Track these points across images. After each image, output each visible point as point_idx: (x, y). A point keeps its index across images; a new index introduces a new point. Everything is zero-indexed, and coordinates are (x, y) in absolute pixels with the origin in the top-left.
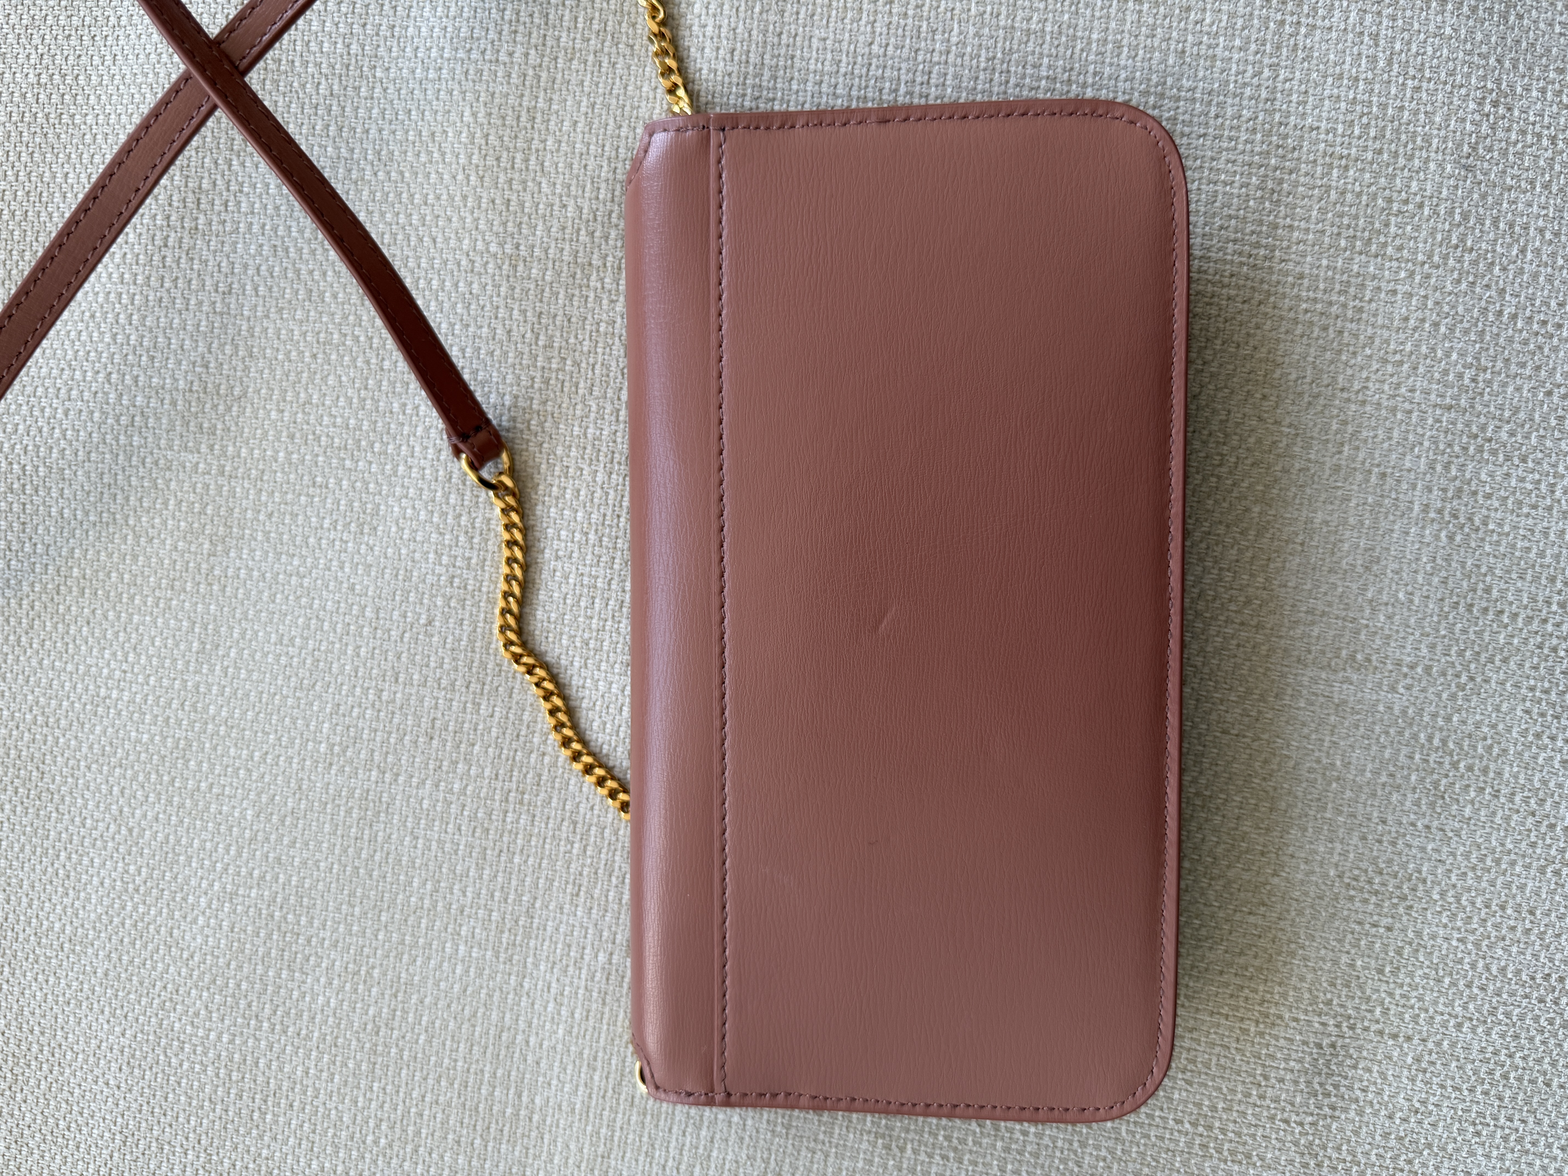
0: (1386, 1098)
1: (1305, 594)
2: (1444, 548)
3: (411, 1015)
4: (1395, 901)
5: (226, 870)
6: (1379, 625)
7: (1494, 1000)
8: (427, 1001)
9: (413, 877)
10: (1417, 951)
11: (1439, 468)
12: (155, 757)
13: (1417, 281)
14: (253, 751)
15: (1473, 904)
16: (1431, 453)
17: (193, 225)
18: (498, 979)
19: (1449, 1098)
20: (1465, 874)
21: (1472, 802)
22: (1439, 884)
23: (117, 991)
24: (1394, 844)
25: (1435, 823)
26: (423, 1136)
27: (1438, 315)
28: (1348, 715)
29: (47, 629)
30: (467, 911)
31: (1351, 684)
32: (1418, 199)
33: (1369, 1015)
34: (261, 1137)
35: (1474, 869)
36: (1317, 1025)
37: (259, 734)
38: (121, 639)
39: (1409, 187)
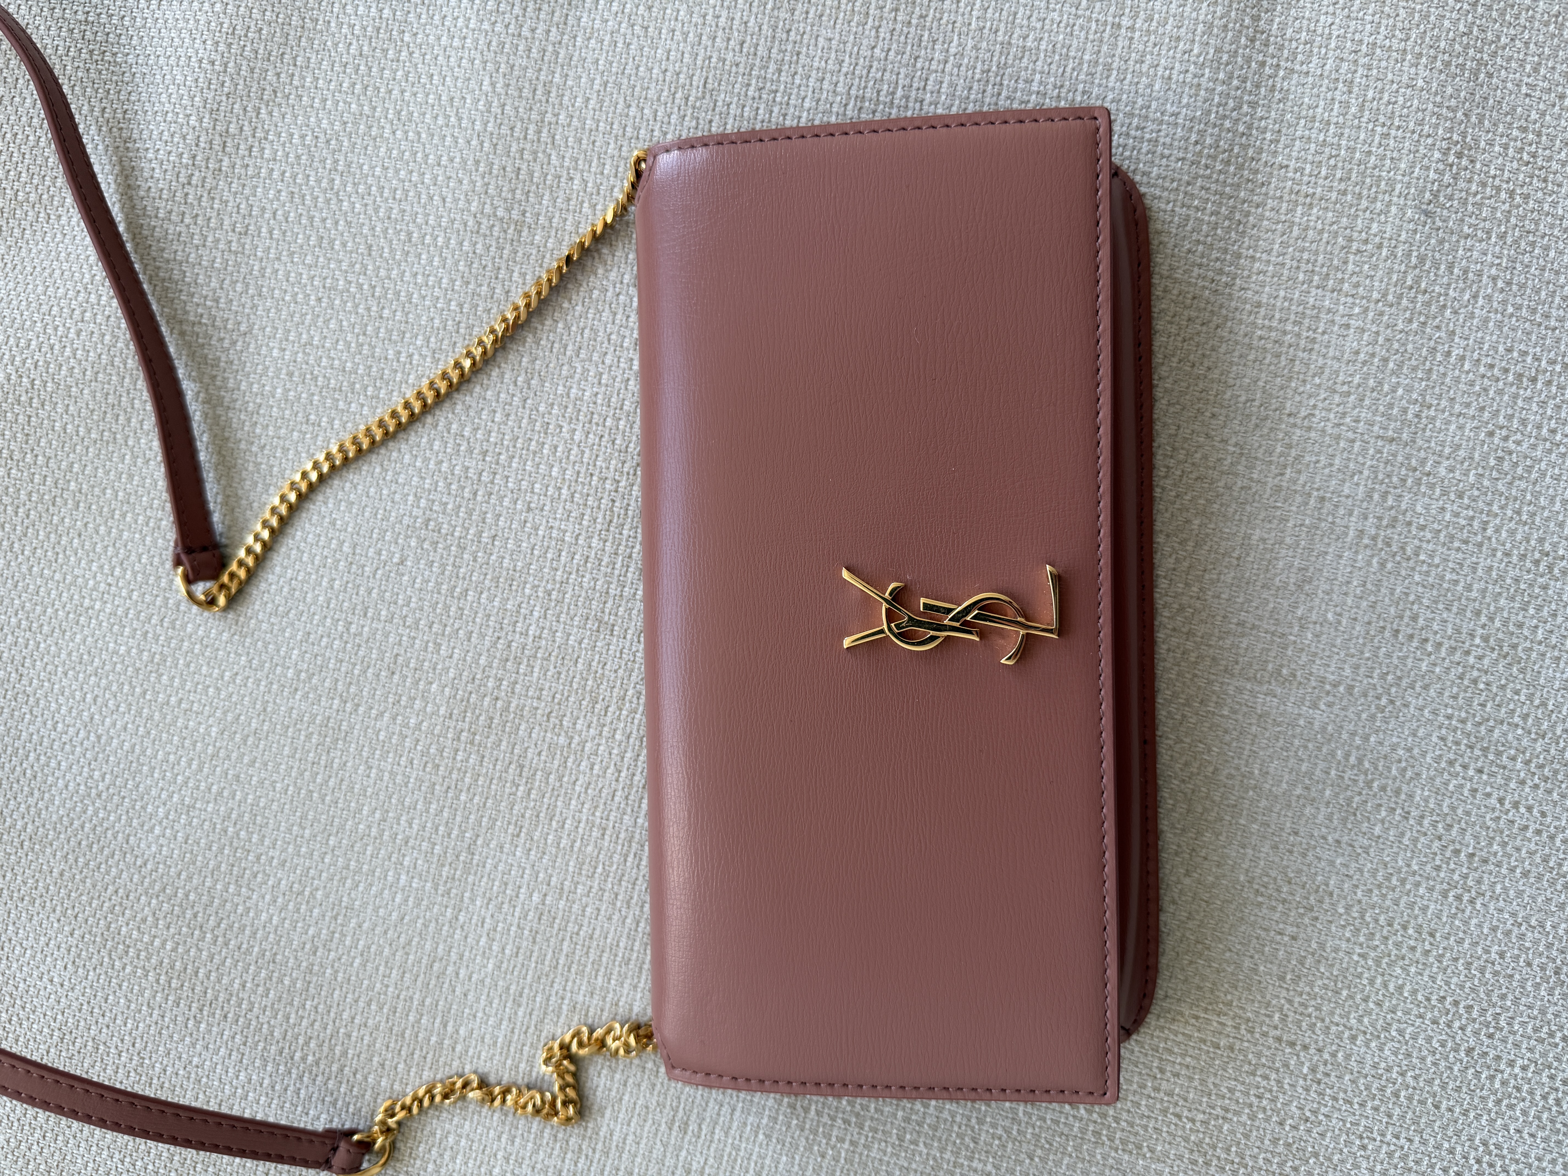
0: (1279, 1105)
1: (1237, 606)
2: (1374, 573)
3: (349, 938)
4: (1302, 911)
5: (186, 783)
6: (1307, 642)
7: (1389, 1016)
8: (366, 926)
9: (363, 805)
10: (1319, 961)
11: (1376, 496)
12: (130, 669)
13: (1370, 317)
14: (224, 671)
15: (1376, 921)
16: (1370, 482)
17: (217, 166)
18: (435, 910)
19: (1340, 1110)
20: (1371, 891)
21: (1383, 822)
22: (1345, 898)
23: (71, 891)
24: (1304, 855)
25: (1346, 838)
26: (350, 1056)
27: (1388, 351)
28: (1269, 726)
29: (40, 538)
30: (412, 842)
31: (1275, 697)
32: (1377, 240)
33: (1267, 1020)
34: (194, 1045)
35: (1379, 886)
36: (1215, 1024)
37: (232, 655)
38: (109, 553)
39: (1370, 228)
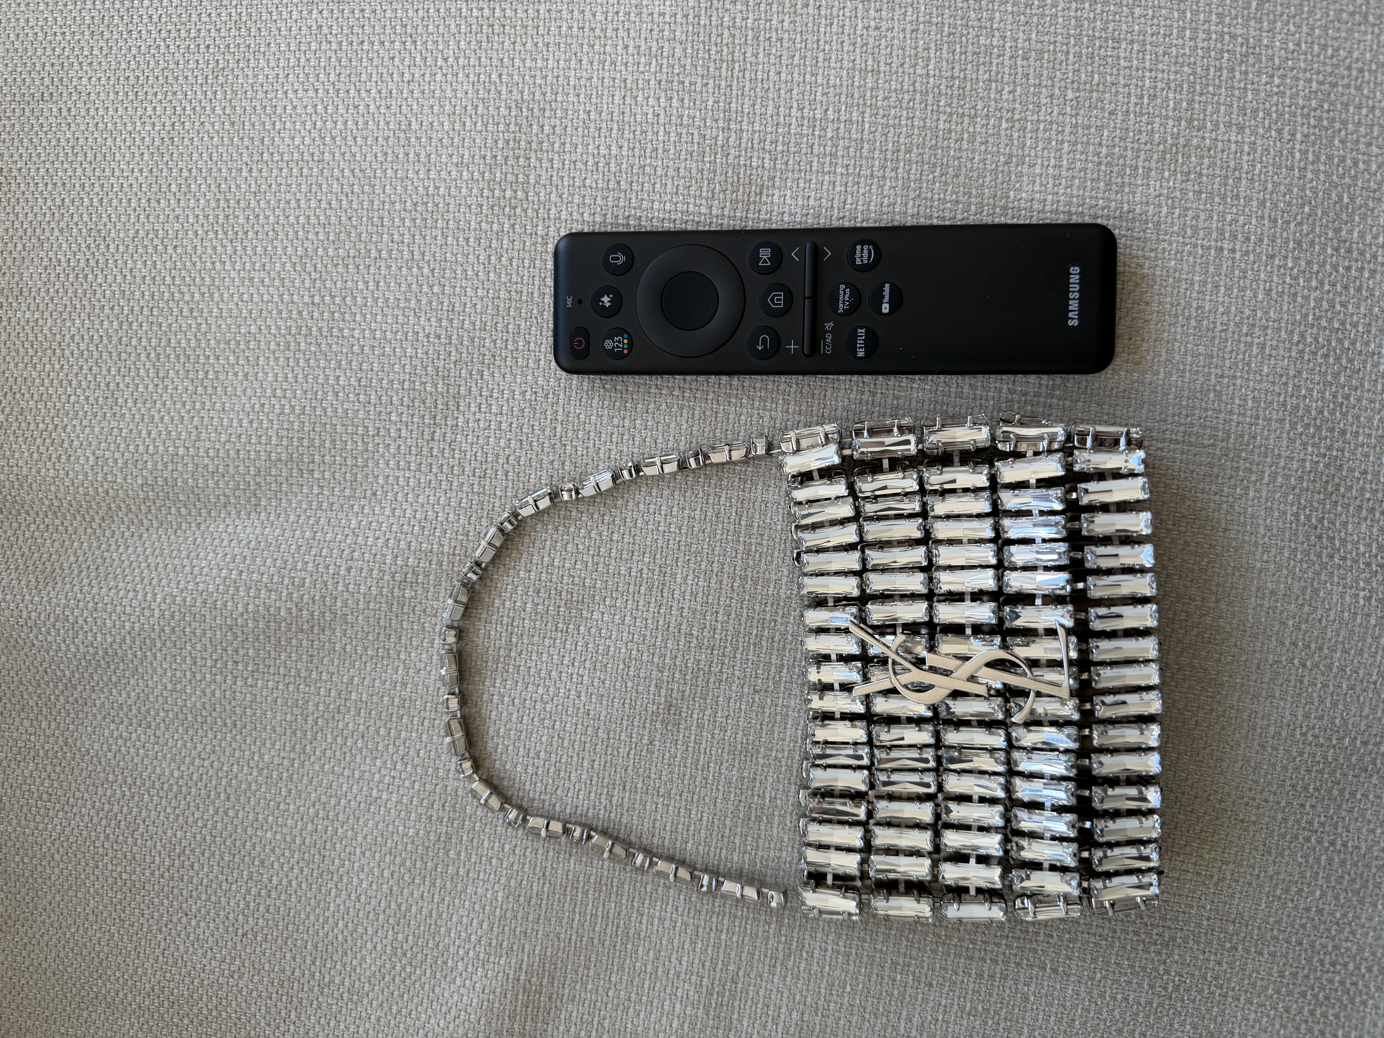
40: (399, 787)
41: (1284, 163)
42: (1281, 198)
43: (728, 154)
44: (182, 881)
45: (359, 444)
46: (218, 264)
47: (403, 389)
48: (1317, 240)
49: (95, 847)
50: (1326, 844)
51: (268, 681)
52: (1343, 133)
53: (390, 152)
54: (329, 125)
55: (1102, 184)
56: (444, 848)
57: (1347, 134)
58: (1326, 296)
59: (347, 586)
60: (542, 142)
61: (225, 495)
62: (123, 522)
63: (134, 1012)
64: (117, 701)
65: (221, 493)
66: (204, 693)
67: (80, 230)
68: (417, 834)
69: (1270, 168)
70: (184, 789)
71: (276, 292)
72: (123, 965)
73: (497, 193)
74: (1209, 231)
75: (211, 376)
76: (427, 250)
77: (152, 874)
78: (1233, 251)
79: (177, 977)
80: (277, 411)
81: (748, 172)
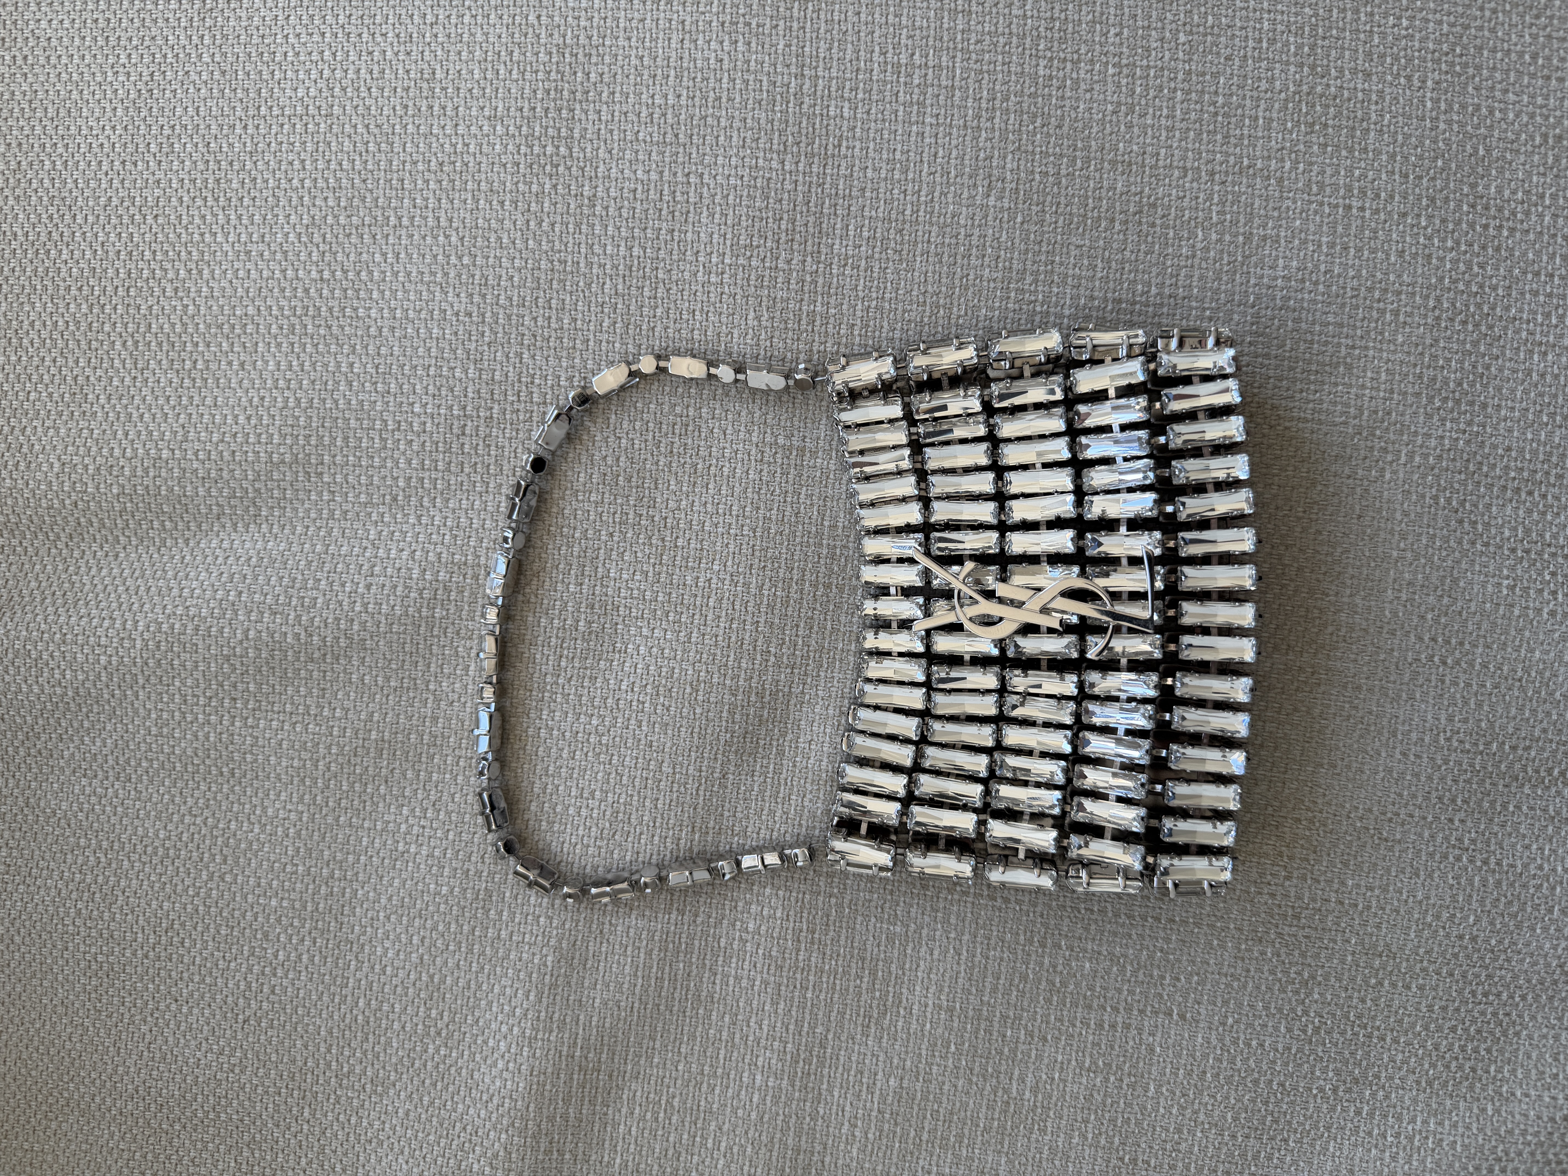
40: (430, 837)
41: (1414, 112)
42: (1412, 151)
43: (802, 103)
44: (171, 960)
45: (376, 441)
46: (207, 235)
47: (428, 375)
48: (1452, 196)
49: (64, 925)
50: (1479, 864)
51: (271, 720)
52: (1477, 79)
53: (411, 104)
54: (339, 74)
55: (1219, 137)
56: (483, 908)
57: (1481, 81)
58: (1462, 257)
59: (365, 605)
60: (588, 92)
61: (218, 505)
62: (95, 539)
63: (114, 1119)
64: (90, 752)
65: (214, 501)
66: (196, 736)
67: (41, 198)
68: (452, 892)
69: (1400, 118)
70: (171, 852)
71: (278, 267)
72: (100, 1064)
73: (536, 149)
74: (1336, 187)
75: (200, 366)
76: (456, 215)
77: (134, 954)
78: (1362, 209)
79: (166, 1074)
80: (280, 405)
81: (825, 122)
